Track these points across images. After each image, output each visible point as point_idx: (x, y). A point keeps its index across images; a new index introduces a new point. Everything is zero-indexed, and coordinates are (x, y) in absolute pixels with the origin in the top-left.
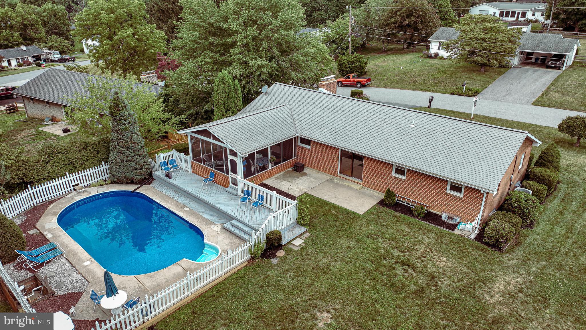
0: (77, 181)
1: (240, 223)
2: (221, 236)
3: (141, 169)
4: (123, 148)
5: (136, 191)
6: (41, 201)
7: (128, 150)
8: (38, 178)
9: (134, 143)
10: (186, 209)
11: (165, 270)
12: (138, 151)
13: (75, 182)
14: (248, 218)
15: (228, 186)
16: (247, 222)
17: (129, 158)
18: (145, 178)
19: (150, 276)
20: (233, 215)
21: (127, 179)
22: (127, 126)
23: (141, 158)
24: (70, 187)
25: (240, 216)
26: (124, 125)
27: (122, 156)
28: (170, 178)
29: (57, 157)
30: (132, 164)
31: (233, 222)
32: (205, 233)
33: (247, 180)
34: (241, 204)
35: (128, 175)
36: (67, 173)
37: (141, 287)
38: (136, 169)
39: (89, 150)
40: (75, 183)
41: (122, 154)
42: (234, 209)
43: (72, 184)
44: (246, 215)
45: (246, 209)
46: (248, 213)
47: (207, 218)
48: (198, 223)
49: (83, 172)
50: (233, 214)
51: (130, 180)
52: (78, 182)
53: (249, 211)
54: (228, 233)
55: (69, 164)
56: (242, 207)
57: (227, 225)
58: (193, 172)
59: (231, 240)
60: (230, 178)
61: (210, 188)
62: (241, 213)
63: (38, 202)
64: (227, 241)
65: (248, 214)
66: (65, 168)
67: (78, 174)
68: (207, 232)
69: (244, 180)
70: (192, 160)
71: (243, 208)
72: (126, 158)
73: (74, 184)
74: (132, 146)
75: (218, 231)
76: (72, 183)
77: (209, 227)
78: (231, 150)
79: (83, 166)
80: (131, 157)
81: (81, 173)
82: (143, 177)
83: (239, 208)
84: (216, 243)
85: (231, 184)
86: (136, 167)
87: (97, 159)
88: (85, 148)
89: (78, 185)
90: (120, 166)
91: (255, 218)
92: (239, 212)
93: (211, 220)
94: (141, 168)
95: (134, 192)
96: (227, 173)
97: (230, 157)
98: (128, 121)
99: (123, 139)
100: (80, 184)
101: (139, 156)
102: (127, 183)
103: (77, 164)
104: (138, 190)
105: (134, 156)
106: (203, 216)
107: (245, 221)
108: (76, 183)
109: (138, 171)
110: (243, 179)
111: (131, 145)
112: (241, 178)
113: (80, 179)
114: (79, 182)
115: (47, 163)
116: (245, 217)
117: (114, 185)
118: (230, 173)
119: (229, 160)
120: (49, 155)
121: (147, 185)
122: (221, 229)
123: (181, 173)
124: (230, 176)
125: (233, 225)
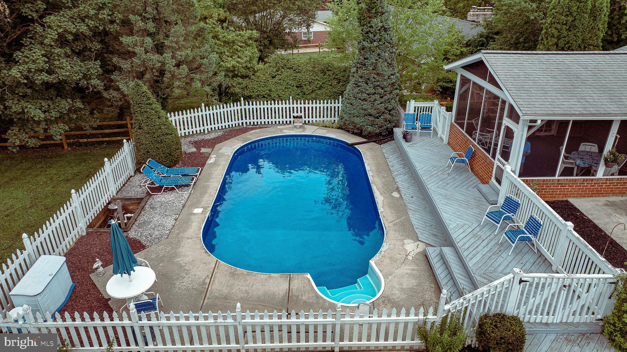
0: (301, 112)
1: (457, 259)
2: (408, 267)
3: (378, 118)
4: (361, 77)
5: (356, 146)
6: (252, 124)
7: (367, 83)
8: (257, 94)
9: (378, 74)
10: (396, 195)
11: (263, 276)
12: (382, 88)
13: (297, 112)
14: (479, 256)
15: (487, 183)
16: (470, 264)
17: (365, 96)
18: (380, 134)
19: (233, 274)
20: (454, 236)
21: (355, 126)
22: (375, 44)
23: (383, 100)
24: (290, 118)
25: (466, 246)
26: (372, 43)
27: (356, 90)
28: (407, 141)
29: (286, 73)
30: (367, 105)
31: (447, 251)
32: (385, 247)
33: (523, 181)
34: (487, 223)
35: (356, 120)
36: (291, 97)
37: (204, 283)
38: (370, 115)
39: (329, 75)
40: (297, 114)
41: (359, 86)
42: (465, 227)
43: (294, 114)
44: (480, 248)
45: (492, 236)
46: (490, 246)
47: (413, 222)
48: (391, 225)
49: (311, 102)
50: (456, 235)
51: (358, 129)
52: (301, 114)
53: (493, 242)
54: (426, 268)
55: (297, 87)
56: (484, 229)
57: (432, 253)
58: (449, 143)
59: (419, 285)
60: (495, 167)
61: (454, 175)
62: (473, 240)
63: (248, 124)
64: (410, 283)
65: (486, 249)
66: (290, 90)
67: (305, 103)
68: (392, 246)
69: (519, 179)
70: (453, 121)
71: (485, 233)
72: (360, 95)
73: (295, 115)
74: (374, 78)
75: (411, 254)
76: (293, 112)
77: (402, 240)
78: (511, 107)
79: (313, 95)
80: (368, 95)
81: (309, 104)
82: (378, 131)
83: (478, 229)
84: (386, 277)
85: (493, 180)
86: (370, 111)
87: (334, 90)
88: (323, 72)
89: (301, 117)
90: (351, 104)
91: (496, 264)
92: (471, 235)
93: (417, 231)
94: (377, 115)
95: (352, 145)
96: (494, 157)
97: (507, 122)
98: (378, 36)
99: (365, 65)
100: (303, 117)
101: (382, 97)
102: (354, 133)
103: (307, 89)
104: (358, 146)
105: (374, 94)
106: (411, 216)
107: (466, 261)
108: (299, 114)
109: (371, 118)
110: (516, 177)
111: (373, 75)
112: (514, 172)
113: (305, 111)
114: (303, 114)
115: (273, 77)
116: (474, 252)
117: (340, 131)
118: (498, 156)
119: (503, 127)
120: (279, 68)
121: (378, 143)
122: (418, 253)
123: (431, 139)
124: (496, 162)
125: (442, 257)
